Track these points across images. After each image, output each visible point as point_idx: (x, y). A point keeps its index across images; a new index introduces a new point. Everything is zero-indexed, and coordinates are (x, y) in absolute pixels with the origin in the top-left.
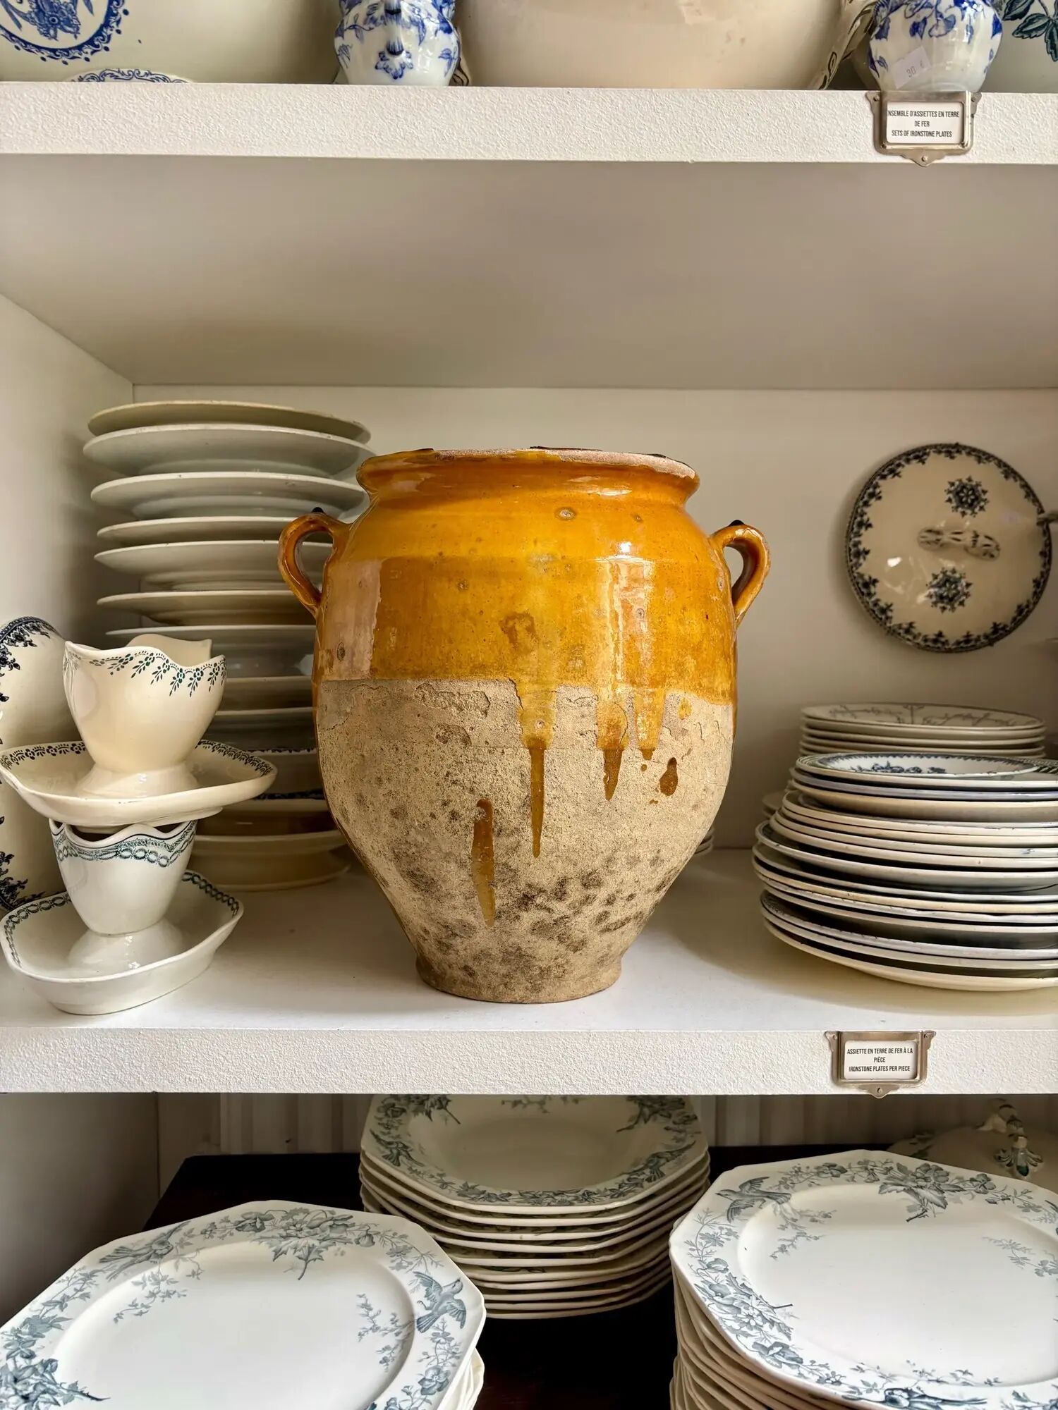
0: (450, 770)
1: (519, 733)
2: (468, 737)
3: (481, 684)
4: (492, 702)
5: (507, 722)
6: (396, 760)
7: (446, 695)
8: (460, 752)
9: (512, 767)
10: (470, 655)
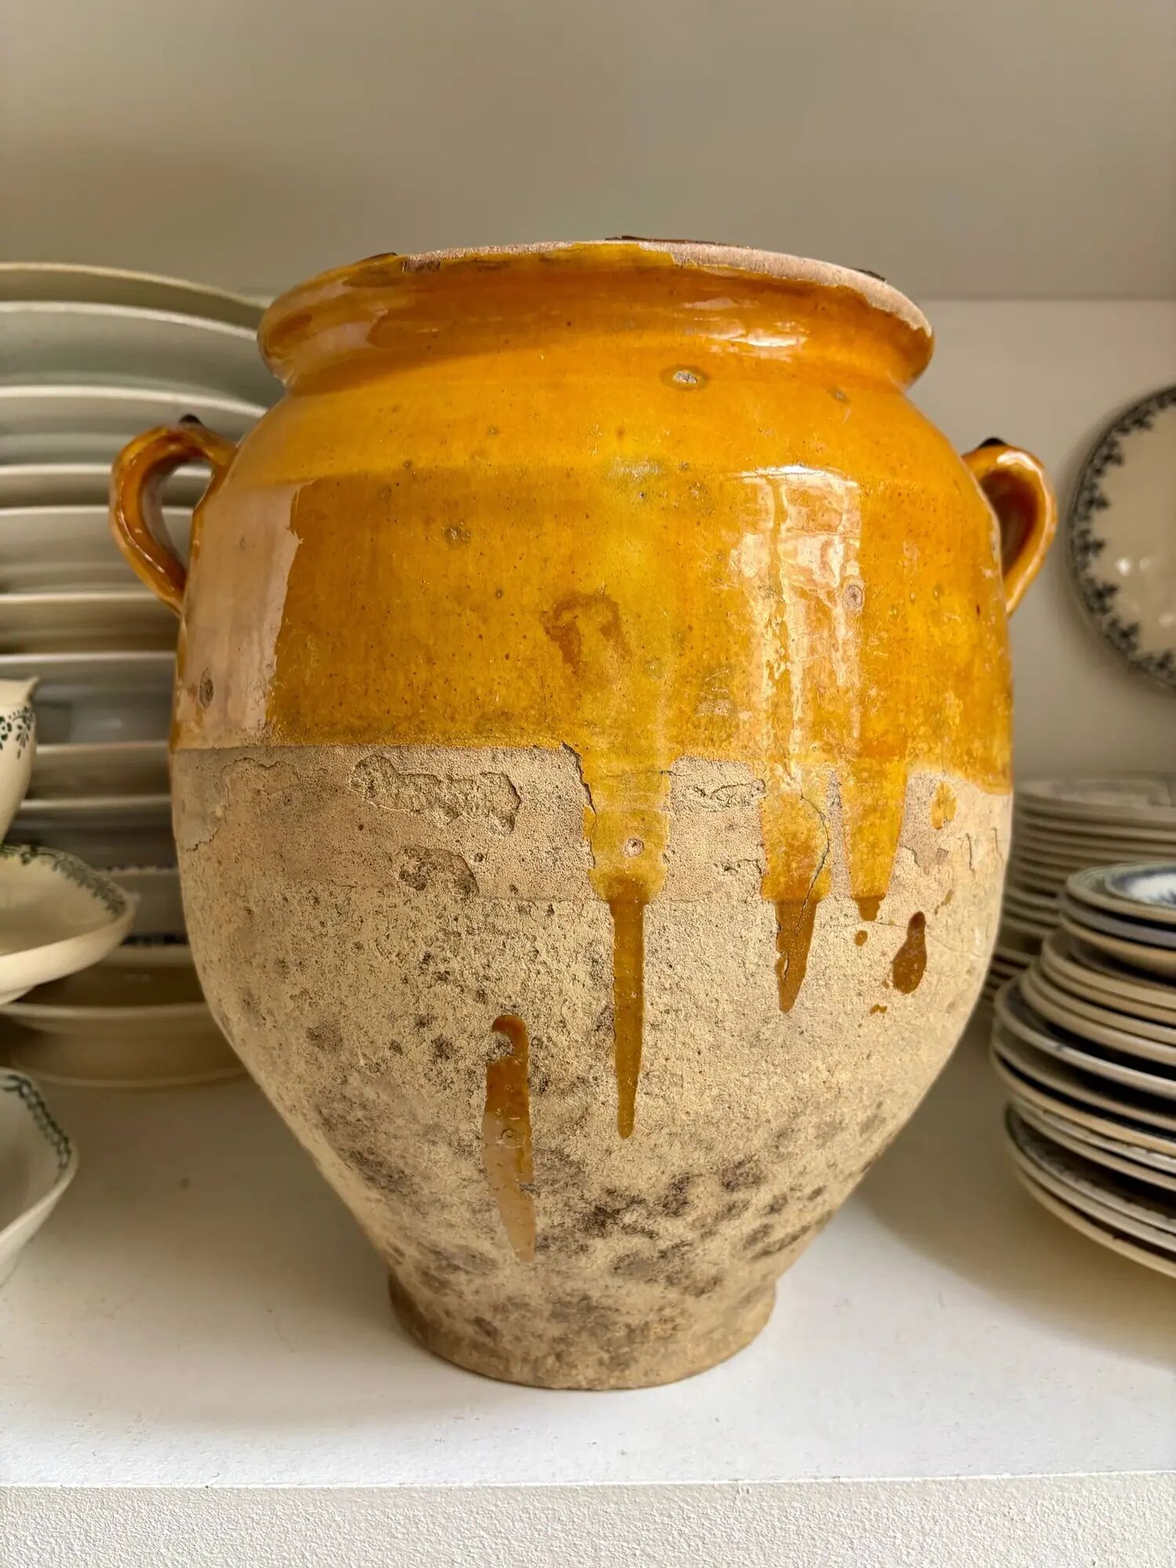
0: (432, 950)
1: (587, 866)
2: (471, 875)
3: (501, 756)
4: (525, 797)
5: (558, 842)
6: (316, 923)
7: (420, 781)
8: (454, 910)
9: (571, 944)
10: (473, 691)
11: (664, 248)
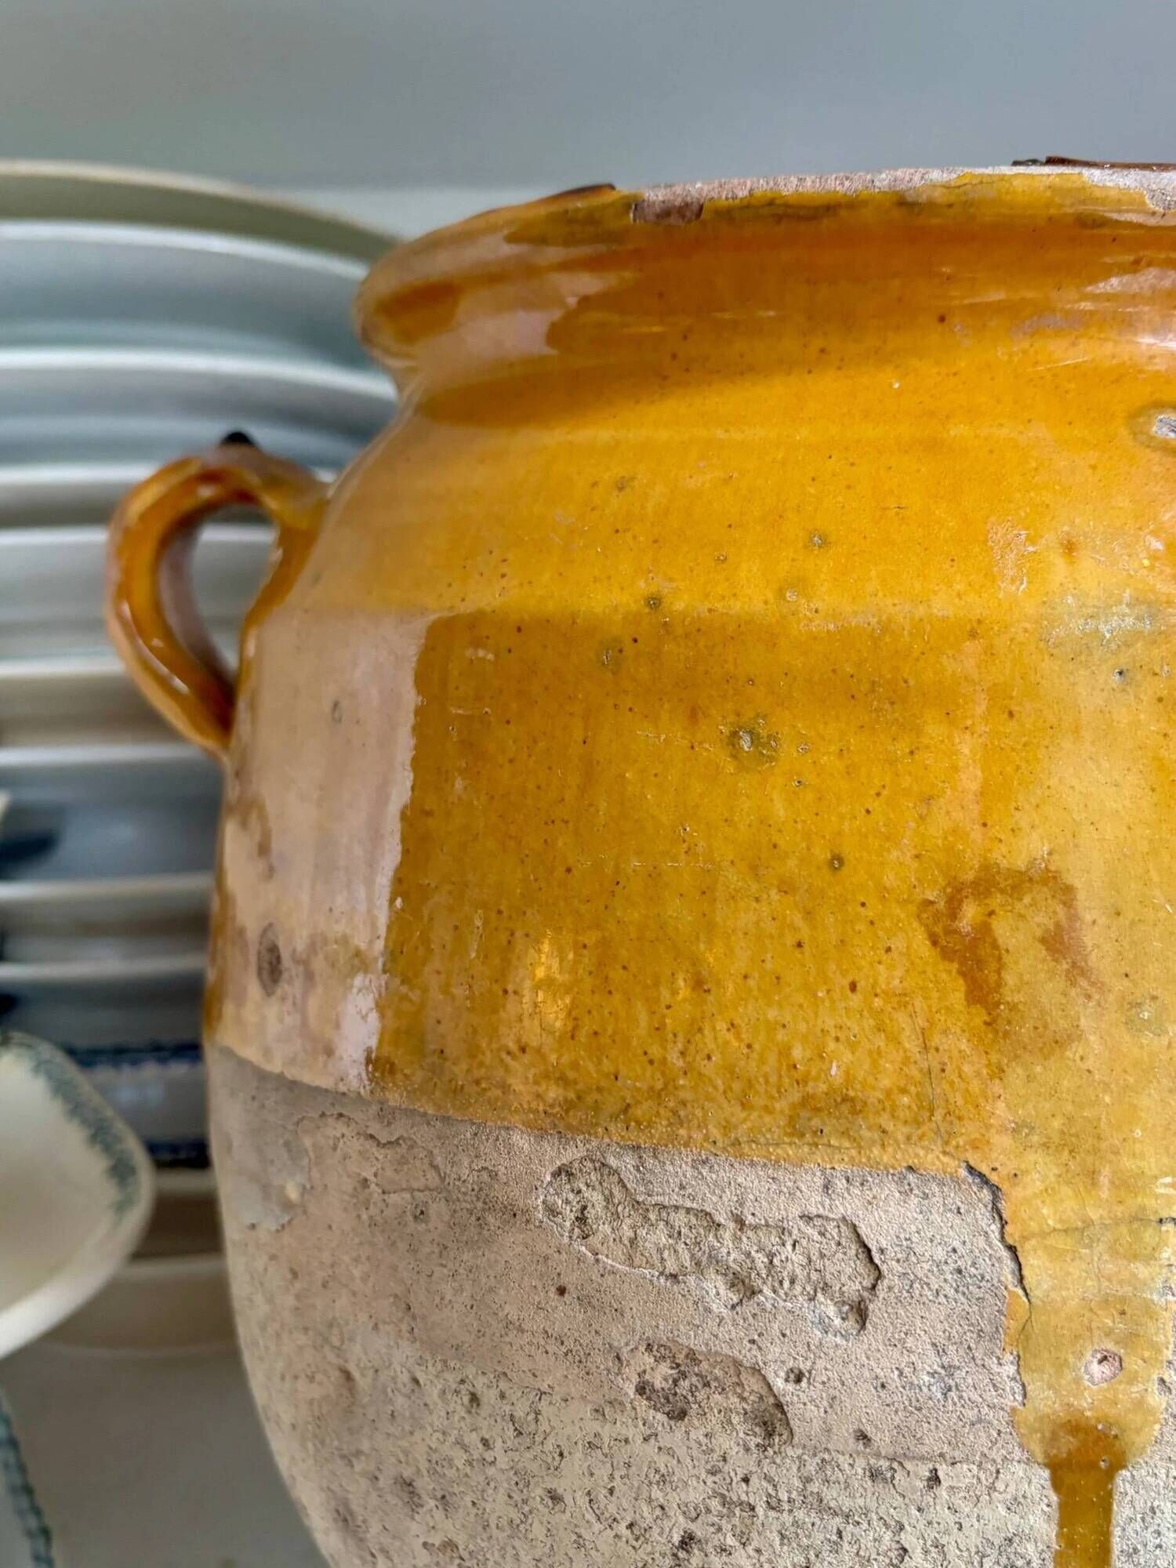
0: (698, 1530)
1: (1009, 1402)
2: (779, 1406)
3: (840, 1184)
4: (891, 1267)
5: (953, 1356)
6: (473, 1439)
7: (679, 1219)
8: (741, 1463)
9: (973, 1540)
10: (785, 1052)
11: (1129, 180)
